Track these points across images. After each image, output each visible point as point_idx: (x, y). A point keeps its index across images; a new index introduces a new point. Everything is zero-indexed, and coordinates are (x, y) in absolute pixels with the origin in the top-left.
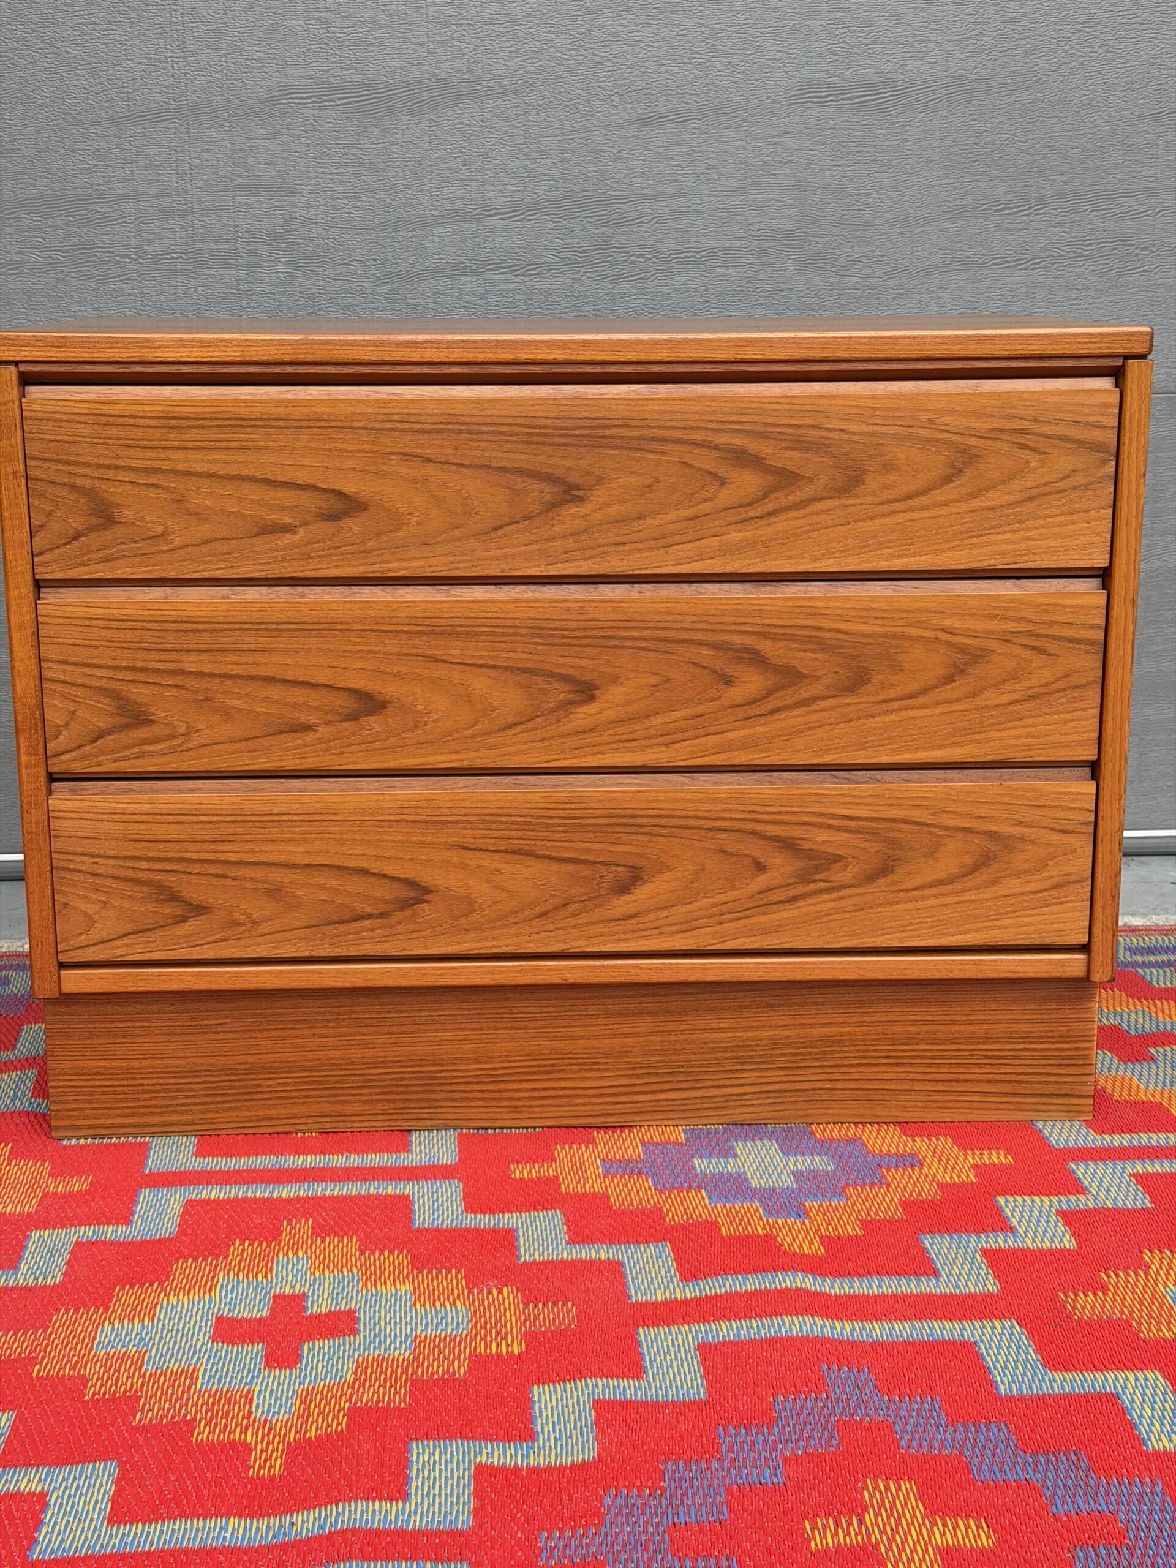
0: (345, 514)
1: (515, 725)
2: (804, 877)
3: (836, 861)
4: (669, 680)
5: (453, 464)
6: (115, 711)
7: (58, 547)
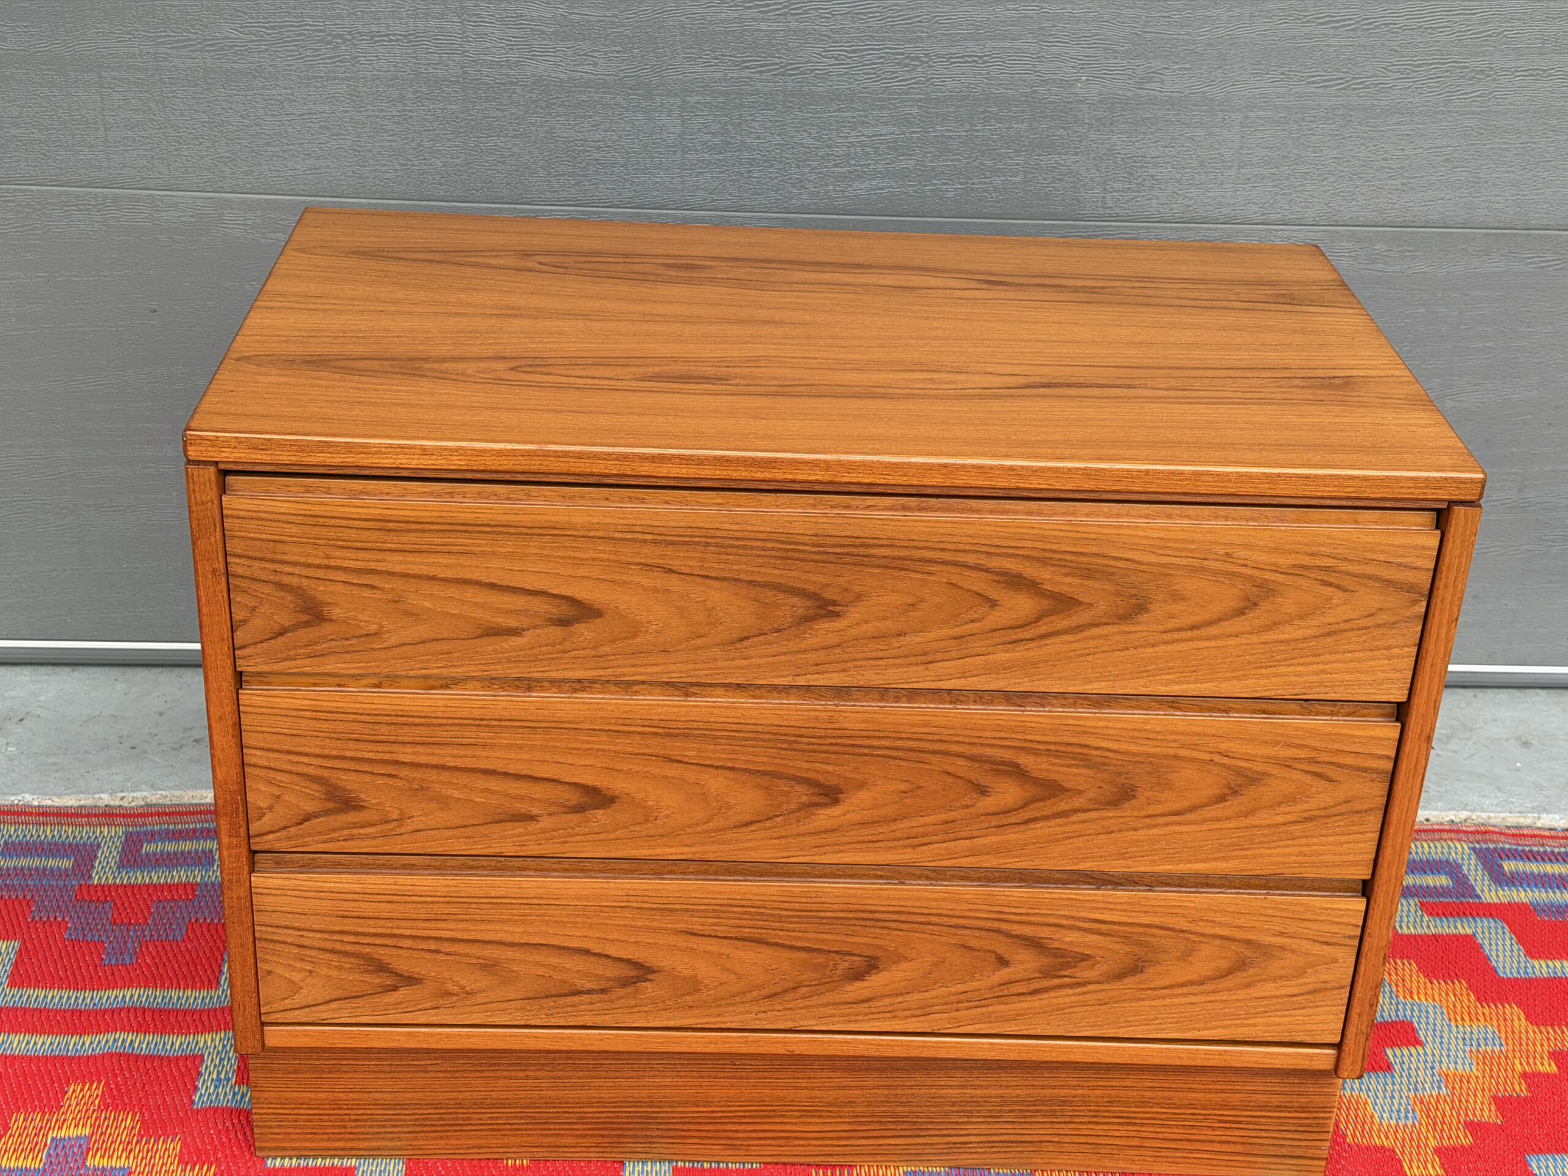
0: (577, 620)
1: (751, 823)
2: (1047, 973)
3: (1083, 960)
4: (920, 787)
5: (698, 575)
6: (324, 796)
7: (261, 642)
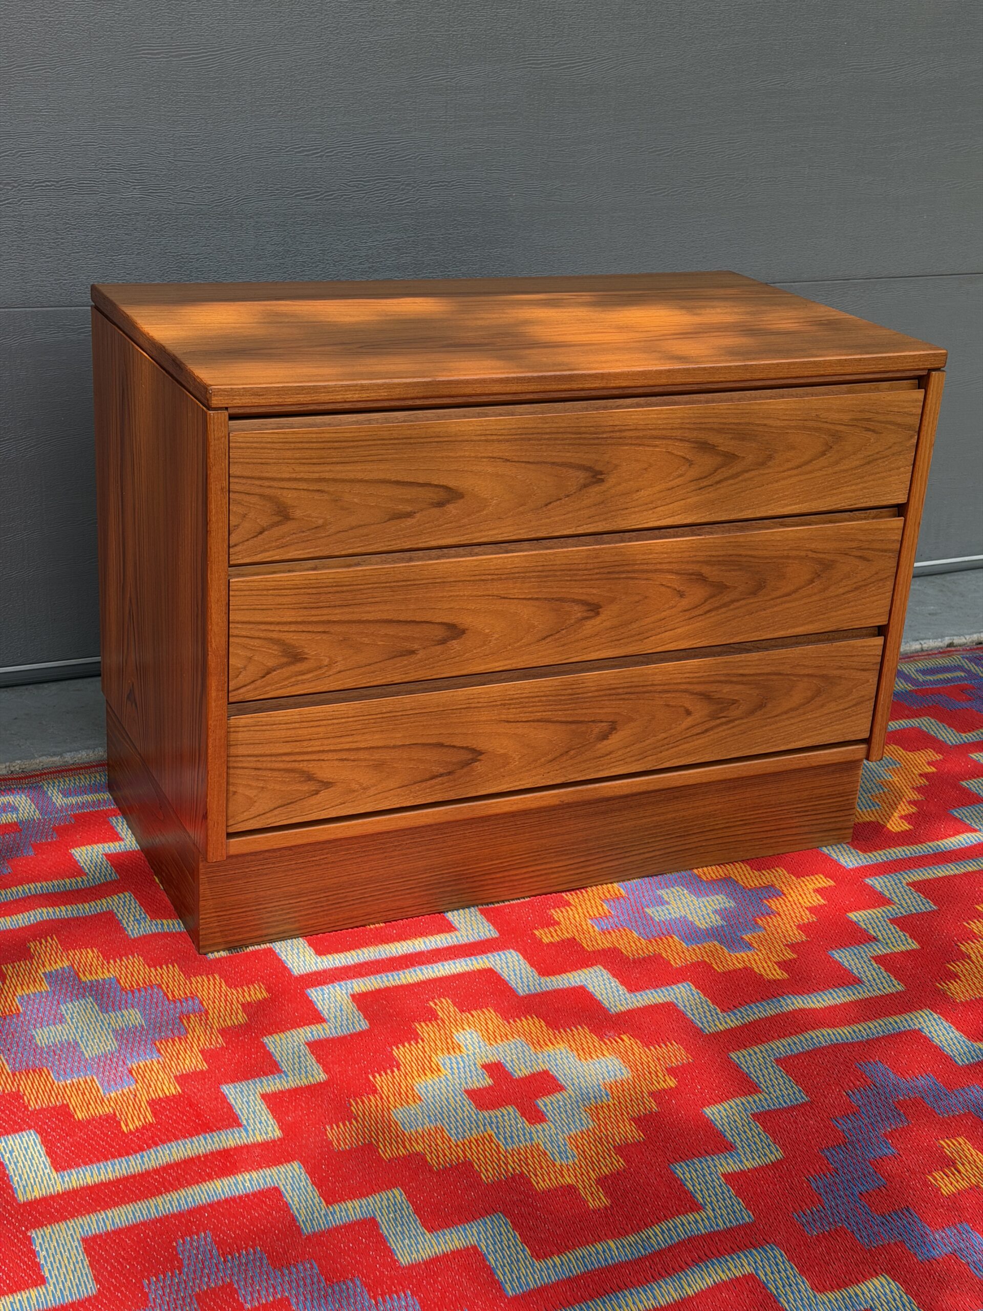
0: (448, 501)
1: (547, 637)
2: (713, 716)
3: (733, 704)
4: (646, 597)
5: (522, 462)
6: (280, 654)
